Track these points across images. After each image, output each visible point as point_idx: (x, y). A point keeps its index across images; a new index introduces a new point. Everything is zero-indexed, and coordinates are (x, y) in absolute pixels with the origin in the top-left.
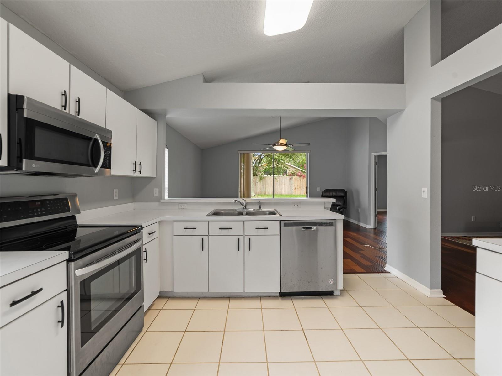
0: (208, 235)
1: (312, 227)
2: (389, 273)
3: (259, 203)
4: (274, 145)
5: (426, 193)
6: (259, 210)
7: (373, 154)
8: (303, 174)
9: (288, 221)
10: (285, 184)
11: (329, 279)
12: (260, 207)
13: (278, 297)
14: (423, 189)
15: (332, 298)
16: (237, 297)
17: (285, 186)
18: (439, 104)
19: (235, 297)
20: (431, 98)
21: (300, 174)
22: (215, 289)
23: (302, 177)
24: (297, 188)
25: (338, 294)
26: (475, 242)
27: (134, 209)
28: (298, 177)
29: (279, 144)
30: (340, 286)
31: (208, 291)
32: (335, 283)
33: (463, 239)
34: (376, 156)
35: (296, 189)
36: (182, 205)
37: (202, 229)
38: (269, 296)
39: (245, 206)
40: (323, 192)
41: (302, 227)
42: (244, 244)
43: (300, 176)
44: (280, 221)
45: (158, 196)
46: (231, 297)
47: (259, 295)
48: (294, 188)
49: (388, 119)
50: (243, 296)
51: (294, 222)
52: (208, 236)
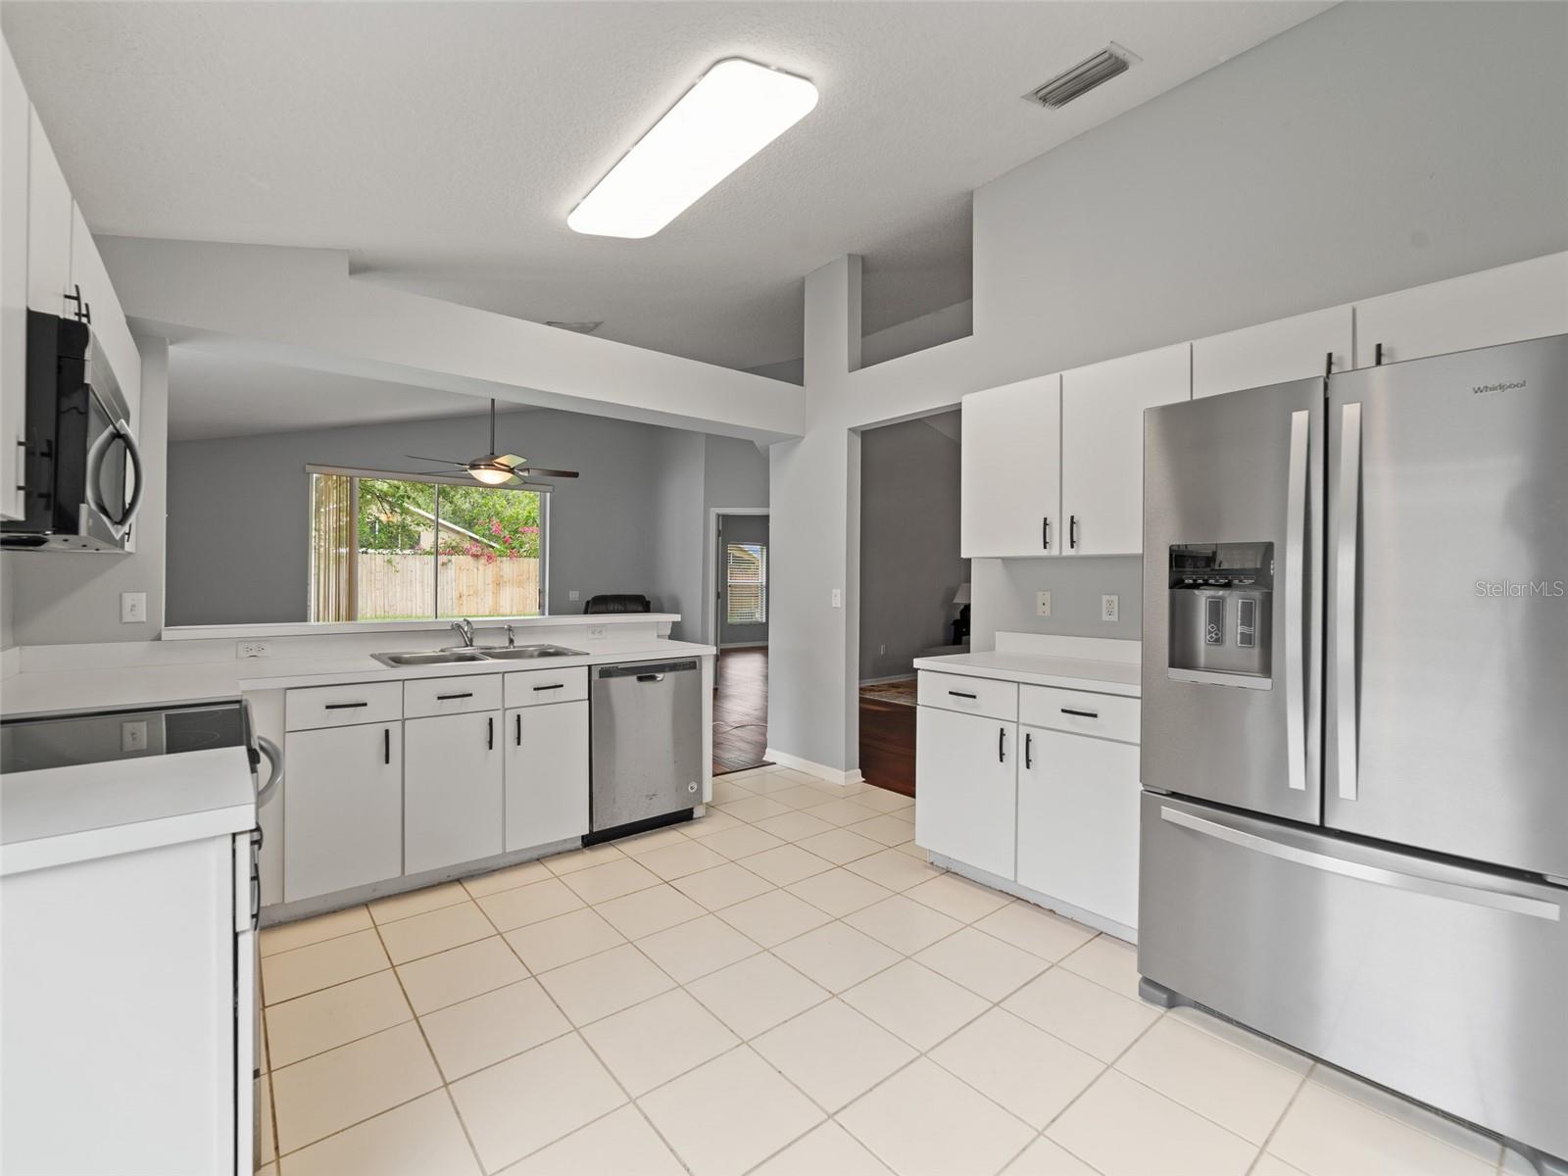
0: (401, 718)
1: (657, 675)
2: (774, 763)
3: (510, 629)
4: (474, 466)
5: (838, 598)
6: (506, 648)
7: (714, 511)
8: (486, 551)
9: (608, 666)
10: (423, 582)
11: (688, 784)
12: (511, 641)
13: (579, 849)
14: (834, 591)
15: (692, 824)
16: (479, 875)
17: (423, 590)
18: (858, 441)
19: (472, 876)
20: (849, 429)
21: (474, 550)
22: (421, 865)
23: (483, 561)
24: (465, 592)
25: (701, 815)
26: (917, 663)
27: (21, 673)
28: (469, 558)
29: (490, 466)
30: (707, 797)
31: (400, 874)
32: (700, 790)
33: (871, 690)
34: (718, 516)
35: (464, 598)
36: (253, 646)
37: (383, 704)
38: (559, 853)
39: (471, 640)
40: (588, 602)
41: (635, 678)
42: (504, 731)
43: (476, 556)
44: (590, 667)
45: (145, 620)
46: (462, 878)
47: (535, 854)
48: (455, 595)
49: (771, 447)
50: (494, 868)
51: (620, 666)
52: (404, 721)
